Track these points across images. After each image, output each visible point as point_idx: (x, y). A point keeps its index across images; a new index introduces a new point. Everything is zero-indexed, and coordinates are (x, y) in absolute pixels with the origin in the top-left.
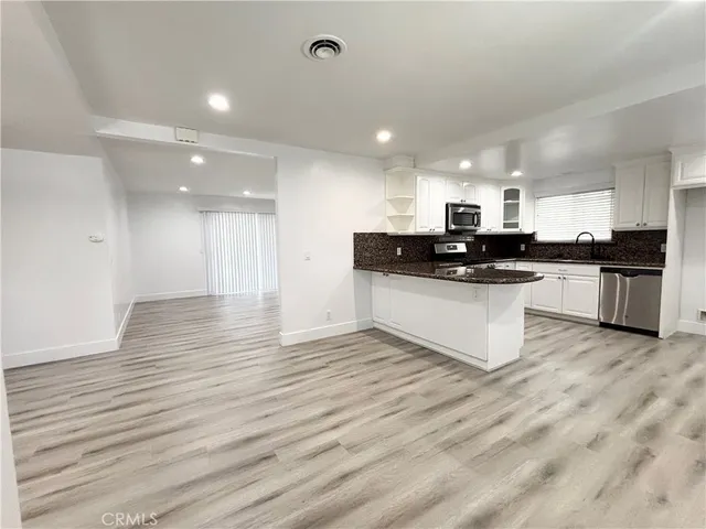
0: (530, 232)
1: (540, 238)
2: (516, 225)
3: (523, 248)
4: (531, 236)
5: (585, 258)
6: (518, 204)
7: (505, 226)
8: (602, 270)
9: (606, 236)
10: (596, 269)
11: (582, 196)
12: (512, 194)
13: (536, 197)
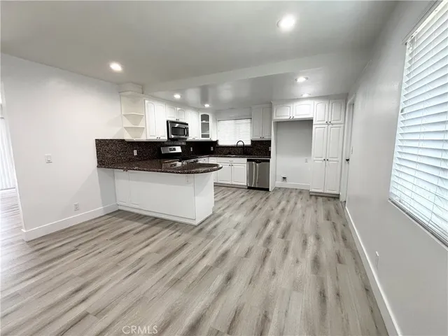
0: (215, 140)
1: (221, 143)
2: (208, 136)
3: (212, 149)
4: (216, 142)
5: (240, 154)
6: (209, 123)
7: (203, 136)
8: (248, 160)
9: (248, 143)
10: (245, 160)
11: (238, 121)
12: (205, 118)
13: (217, 120)
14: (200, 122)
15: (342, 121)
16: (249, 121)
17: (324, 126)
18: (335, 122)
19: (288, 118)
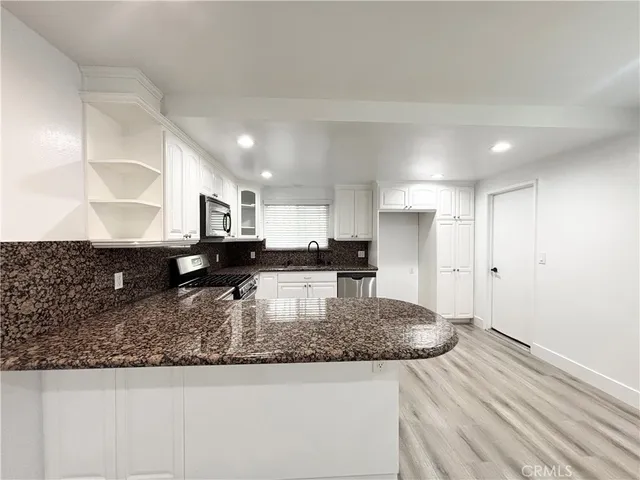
0: (262, 239)
1: (269, 245)
2: (252, 232)
3: (253, 255)
4: (262, 243)
6: (254, 209)
7: (244, 232)
8: (339, 275)
9: (323, 245)
10: (333, 275)
11: (302, 208)
12: (248, 197)
13: (265, 204)
14: (240, 204)
15: (472, 217)
16: (323, 208)
17: (451, 222)
18: (465, 217)
19: (403, 207)
